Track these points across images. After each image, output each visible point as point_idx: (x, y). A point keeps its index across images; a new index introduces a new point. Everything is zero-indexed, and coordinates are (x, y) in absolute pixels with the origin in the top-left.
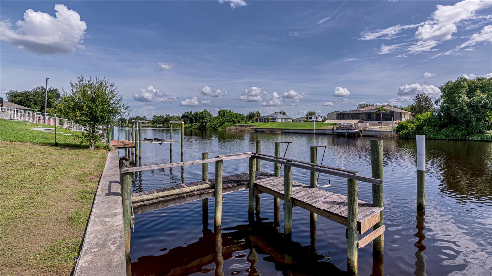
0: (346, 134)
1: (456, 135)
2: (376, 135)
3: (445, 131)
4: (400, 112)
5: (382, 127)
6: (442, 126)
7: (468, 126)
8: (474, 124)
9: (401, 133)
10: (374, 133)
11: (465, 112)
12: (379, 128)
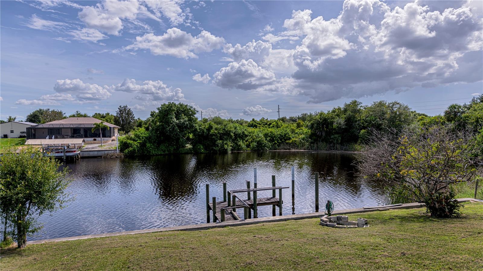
0: (65, 158)
1: (170, 150)
3: (162, 147)
4: (111, 127)
5: (101, 146)
6: (160, 143)
7: (177, 142)
8: (180, 140)
9: (126, 151)
12: (99, 146)
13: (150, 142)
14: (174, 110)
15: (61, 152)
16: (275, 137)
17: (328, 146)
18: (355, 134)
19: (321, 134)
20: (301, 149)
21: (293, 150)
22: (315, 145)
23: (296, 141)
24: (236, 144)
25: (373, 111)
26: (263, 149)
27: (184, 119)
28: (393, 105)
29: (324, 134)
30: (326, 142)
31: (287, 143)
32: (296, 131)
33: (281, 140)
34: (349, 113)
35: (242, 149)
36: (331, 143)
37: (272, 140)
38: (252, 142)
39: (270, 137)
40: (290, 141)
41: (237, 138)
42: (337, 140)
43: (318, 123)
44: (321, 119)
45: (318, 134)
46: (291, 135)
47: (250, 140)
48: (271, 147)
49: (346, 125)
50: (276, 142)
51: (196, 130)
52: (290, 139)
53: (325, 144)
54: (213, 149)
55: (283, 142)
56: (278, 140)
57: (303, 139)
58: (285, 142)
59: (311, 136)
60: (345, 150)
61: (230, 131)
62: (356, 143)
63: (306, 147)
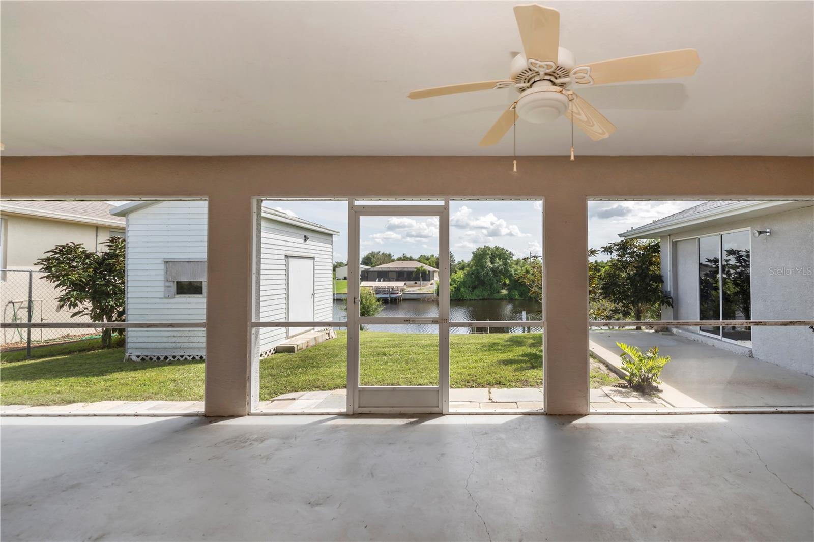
0: (390, 299)
1: (484, 295)
2: (419, 298)
3: (476, 292)
4: (432, 270)
5: (421, 289)
6: (474, 288)
7: (491, 287)
8: (495, 285)
10: (416, 295)
11: (490, 275)
12: (419, 289)
13: (465, 287)
14: (488, 254)
15: (387, 294)
27: (499, 263)
51: (512, 275)
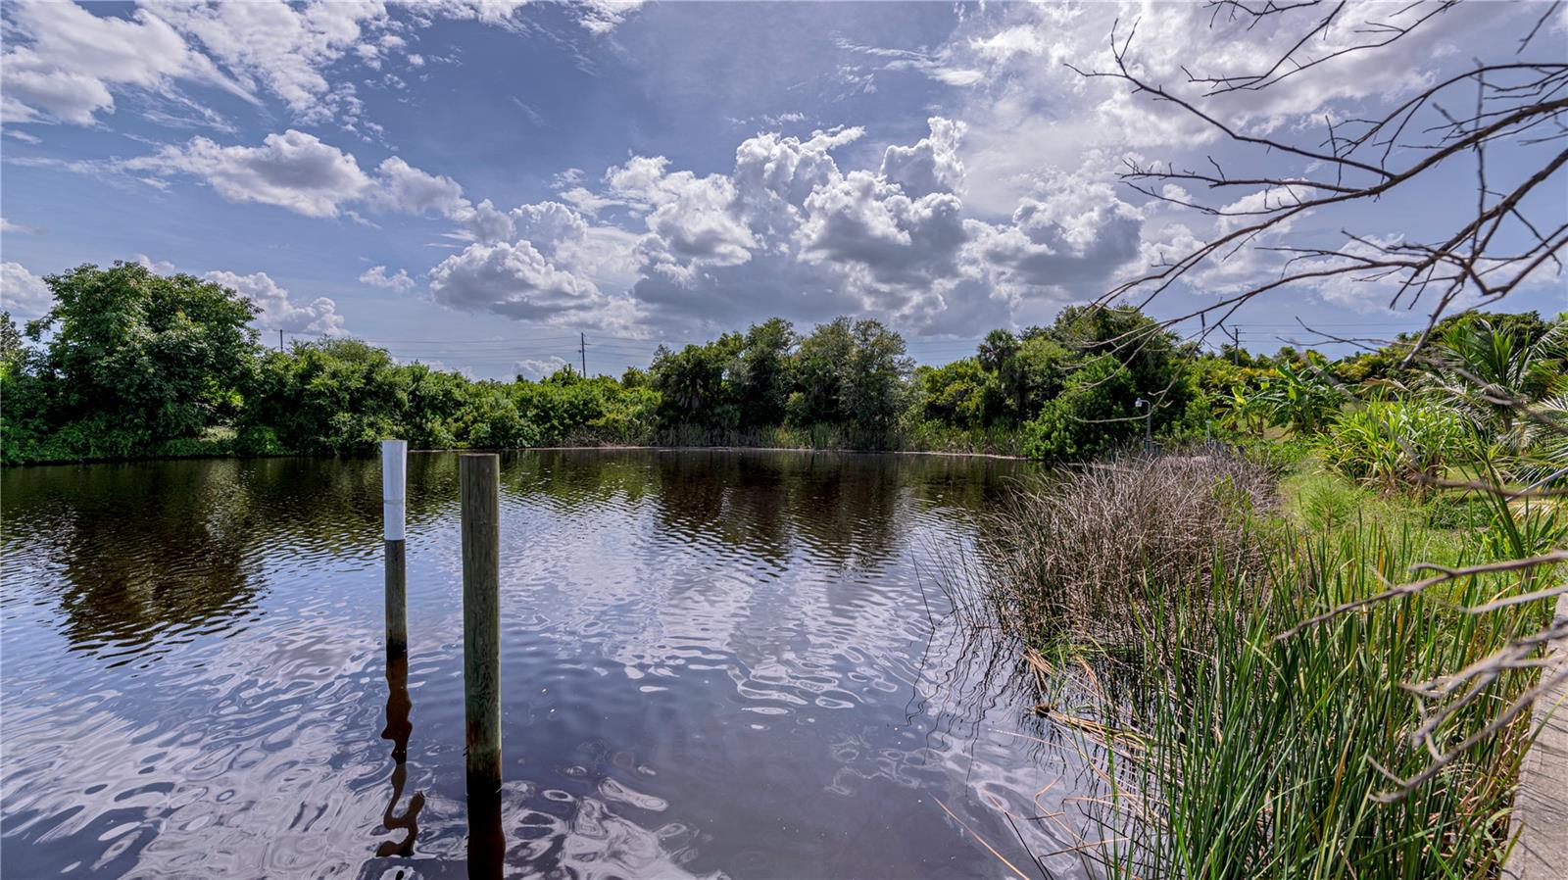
1: (114, 444)
3: (73, 432)
6: (59, 417)
8: (171, 408)
11: (142, 372)
14: (137, 294)
16: (553, 408)
17: (707, 434)
18: (776, 404)
19: (690, 404)
20: (630, 444)
21: (609, 447)
22: (672, 432)
23: (616, 421)
24: (420, 427)
25: (819, 345)
26: (510, 444)
28: (869, 327)
29: (696, 404)
30: (702, 424)
31: (591, 428)
32: (622, 395)
33: (572, 417)
34: (761, 345)
35: (437, 442)
36: (714, 426)
37: (543, 417)
38: (475, 421)
39: (537, 407)
40: (601, 422)
41: (422, 411)
42: (731, 419)
43: (682, 374)
44: (688, 361)
45: (680, 404)
46: (604, 405)
47: (469, 418)
48: (538, 438)
49: (754, 378)
50: (555, 422)
51: (247, 374)
52: (600, 415)
53: (698, 429)
54: (317, 442)
55: (577, 424)
56: (561, 419)
57: (639, 416)
58: (584, 423)
59: (661, 411)
60: (750, 445)
61: (392, 385)
62: (778, 425)
63: (644, 437)
